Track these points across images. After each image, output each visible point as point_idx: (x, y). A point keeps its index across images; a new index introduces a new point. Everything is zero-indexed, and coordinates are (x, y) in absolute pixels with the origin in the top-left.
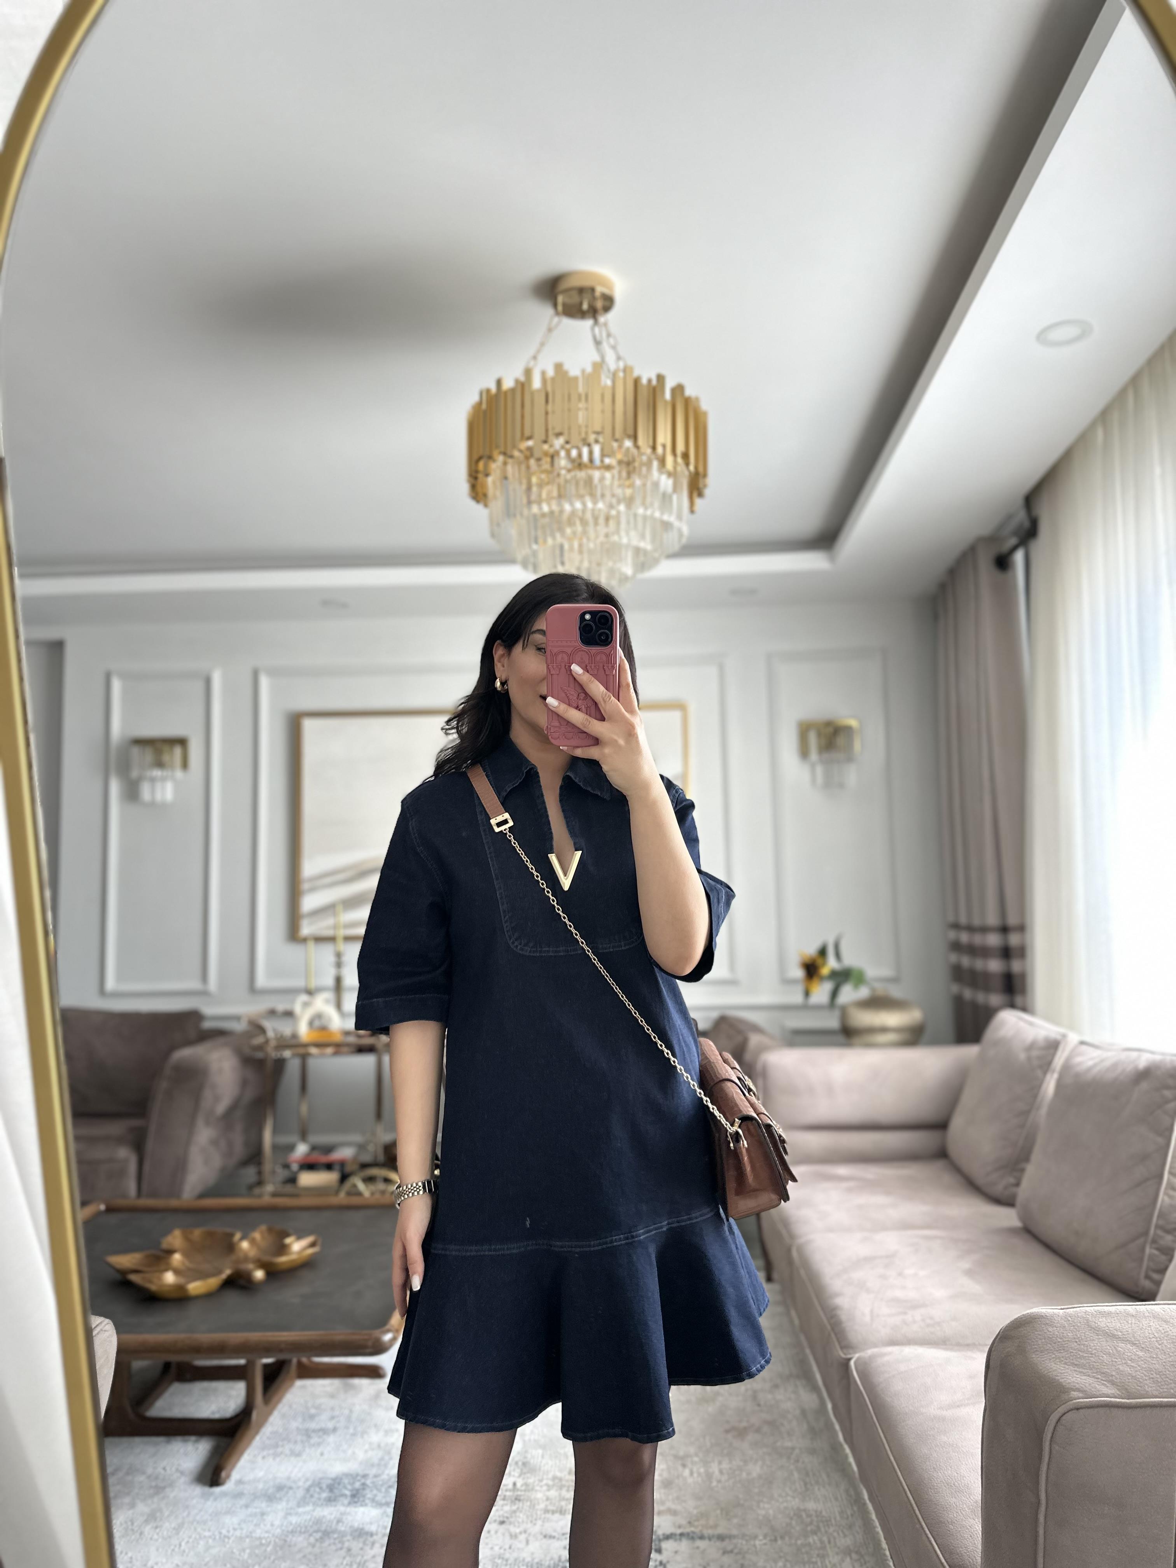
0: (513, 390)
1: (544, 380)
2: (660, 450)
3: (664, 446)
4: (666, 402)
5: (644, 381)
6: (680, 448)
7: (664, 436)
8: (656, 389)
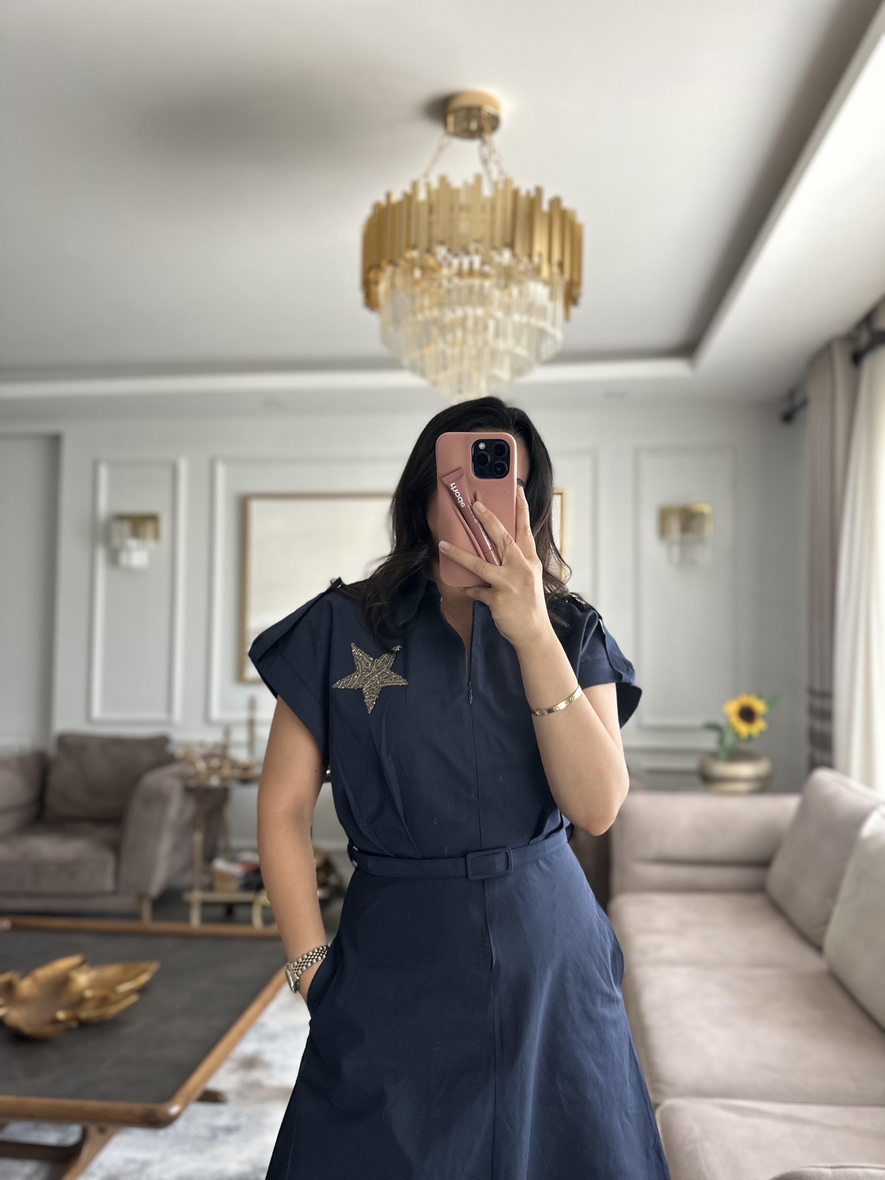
0: (400, 204)
1: (429, 193)
2: (536, 259)
3: (540, 255)
4: (543, 214)
5: (523, 193)
6: (556, 256)
7: (540, 246)
8: (534, 201)
